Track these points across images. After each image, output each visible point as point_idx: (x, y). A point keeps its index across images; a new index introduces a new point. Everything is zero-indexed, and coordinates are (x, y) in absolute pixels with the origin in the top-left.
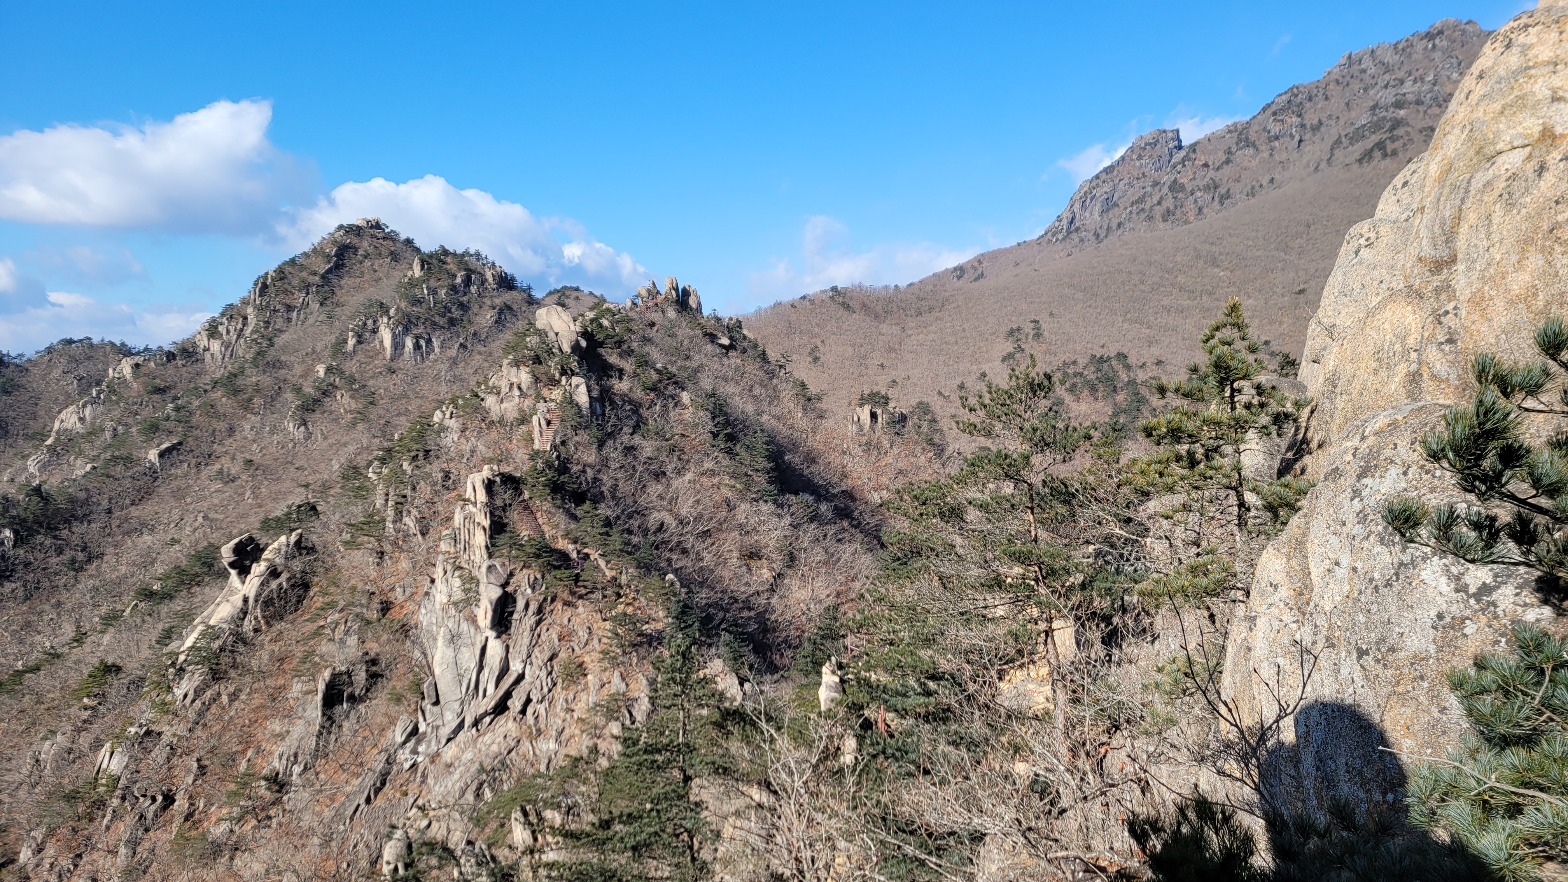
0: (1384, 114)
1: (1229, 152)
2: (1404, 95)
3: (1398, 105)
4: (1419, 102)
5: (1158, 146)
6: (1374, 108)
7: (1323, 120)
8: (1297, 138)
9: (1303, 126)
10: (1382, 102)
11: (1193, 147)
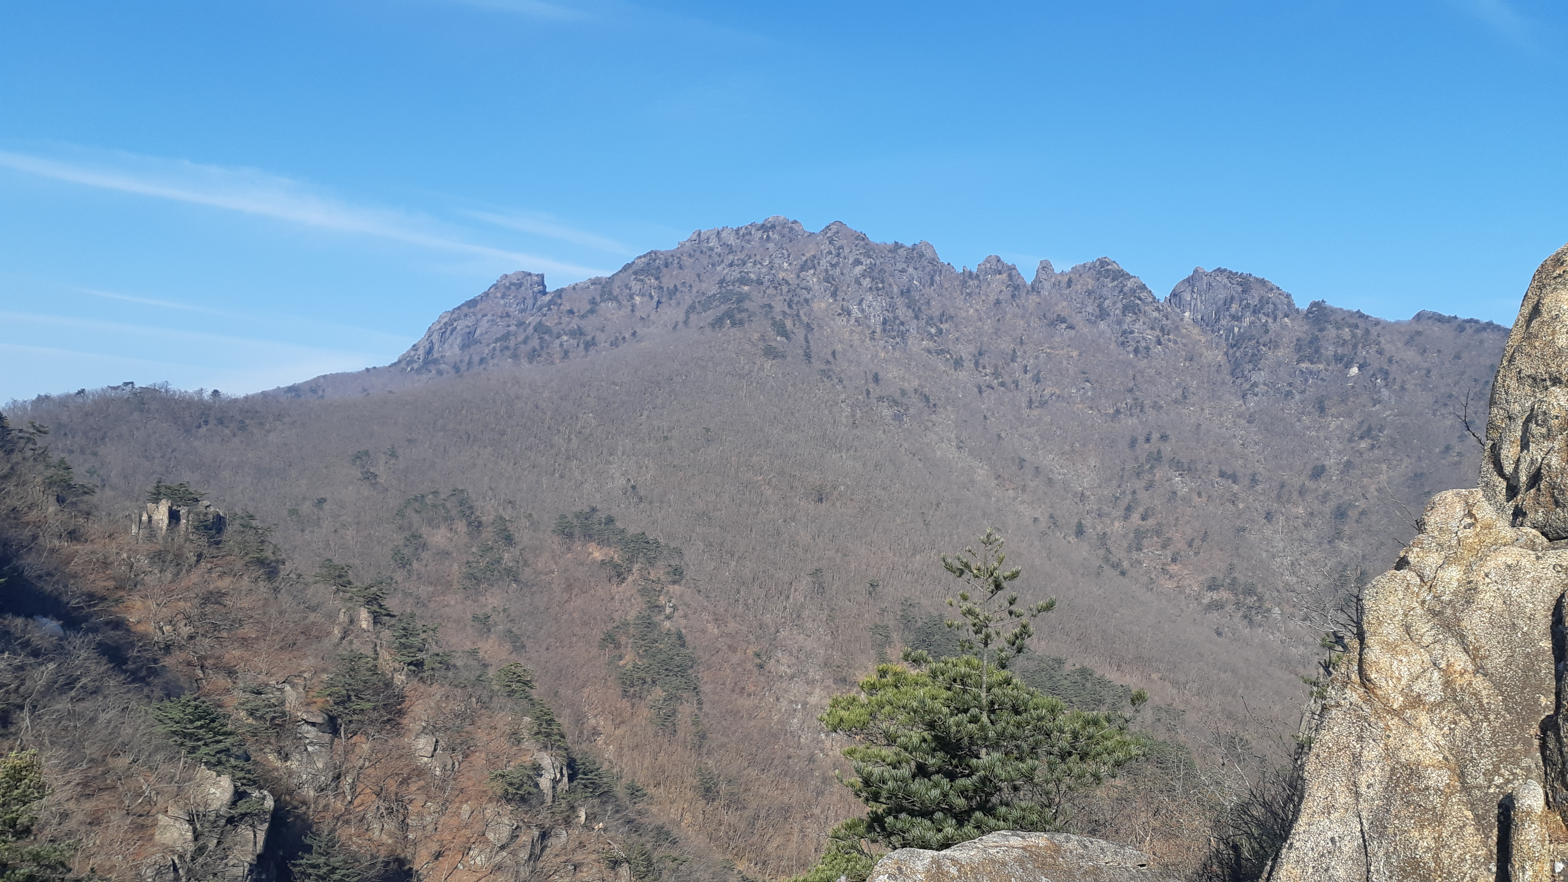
0: (731, 287)
1: (593, 302)
2: (747, 273)
3: (743, 281)
4: (760, 282)
5: (523, 288)
6: (721, 282)
7: (679, 287)
8: (656, 299)
9: (661, 288)
10: (728, 279)
11: (559, 293)
